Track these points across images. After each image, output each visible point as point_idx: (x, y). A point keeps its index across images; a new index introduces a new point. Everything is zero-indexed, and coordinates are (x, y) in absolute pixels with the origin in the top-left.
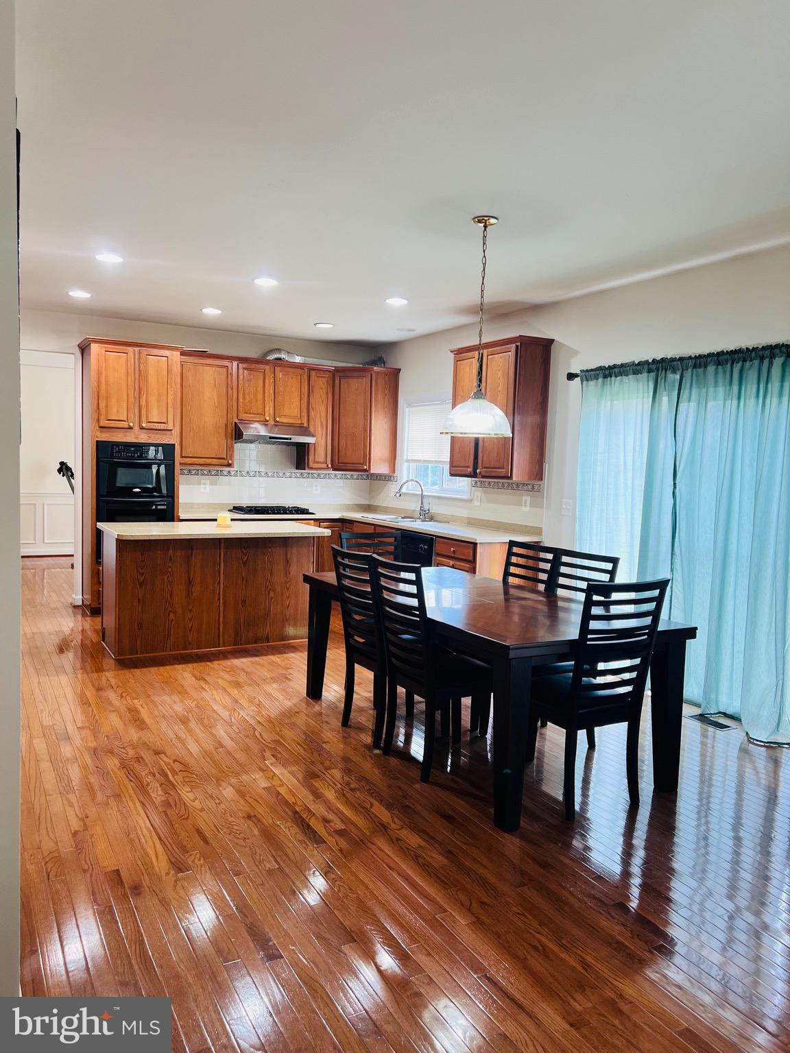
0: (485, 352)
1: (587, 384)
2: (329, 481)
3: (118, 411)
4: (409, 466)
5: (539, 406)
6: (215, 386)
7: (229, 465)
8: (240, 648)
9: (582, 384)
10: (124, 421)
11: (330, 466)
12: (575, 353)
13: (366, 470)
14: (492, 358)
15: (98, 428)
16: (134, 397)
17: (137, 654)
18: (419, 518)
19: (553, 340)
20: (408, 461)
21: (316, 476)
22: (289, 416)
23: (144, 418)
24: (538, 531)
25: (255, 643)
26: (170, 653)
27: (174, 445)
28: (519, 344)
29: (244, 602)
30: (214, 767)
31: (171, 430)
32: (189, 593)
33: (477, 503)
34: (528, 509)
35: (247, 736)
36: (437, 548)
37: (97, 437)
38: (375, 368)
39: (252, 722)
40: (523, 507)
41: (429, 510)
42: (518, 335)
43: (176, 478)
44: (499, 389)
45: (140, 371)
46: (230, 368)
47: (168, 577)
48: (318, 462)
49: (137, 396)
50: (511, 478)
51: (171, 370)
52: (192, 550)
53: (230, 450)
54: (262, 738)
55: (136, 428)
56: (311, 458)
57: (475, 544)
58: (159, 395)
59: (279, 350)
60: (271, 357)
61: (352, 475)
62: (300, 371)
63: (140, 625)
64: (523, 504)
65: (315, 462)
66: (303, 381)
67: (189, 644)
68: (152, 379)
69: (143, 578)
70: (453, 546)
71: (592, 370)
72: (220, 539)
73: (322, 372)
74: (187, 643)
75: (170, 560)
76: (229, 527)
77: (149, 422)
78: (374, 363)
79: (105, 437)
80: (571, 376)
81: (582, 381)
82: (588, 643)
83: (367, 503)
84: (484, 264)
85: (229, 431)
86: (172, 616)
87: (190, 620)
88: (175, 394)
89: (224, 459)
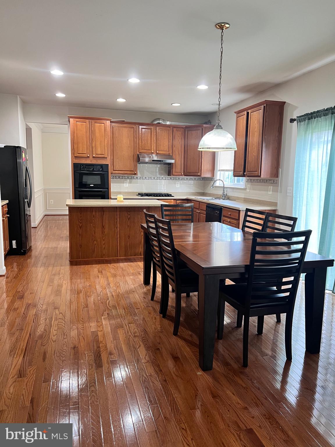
0: (250, 111)
1: (300, 124)
2: (185, 181)
3: (83, 149)
4: (220, 173)
5: (277, 138)
6: (128, 137)
7: (135, 174)
8: (127, 258)
9: (297, 124)
10: (85, 154)
11: (183, 174)
12: (296, 108)
13: (199, 176)
14: (253, 114)
15: (74, 157)
16: (90, 143)
17: (80, 259)
18: (222, 198)
19: (285, 102)
20: (219, 170)
21: (185, 179)
22: (163, 151)
23: (94, 153)
24: (275, 204)
25: (135, 256)
26: (95, 259)
27: (108, 164)
28: (265, 105)
29: (129, 237)
30: (76, 317)
31: (107, 158)
32: (103, 232)
33: (248, 190)
34: (271, 193)
35: (102, 303)
36: (224, 213)
37: (74, 161)
38: (204, 125)
39: (109, 295)
40: (269, 192)
41: (226, 194)
42: (264, 100)
43: (109, 180)
44: (256, 130)
45: (92, 130)
46: (135, 128)
47: (93, 224)
48: (177, 172)
49: (91, 142)
50: (260, 176)
51: (106, 130)
52: (104, 212)
53: (136, 167)
54: (109, 304)
55: (91, 157)
56: (174, 170)
57: (239, 211)
58: (101, 142)
59: (159, 119)
60: (156, 122)
61: (195, 178)
62: (169, 128)
63: (81, 246)
64: (269, 190)
65: (175, 172)
66: (169, 133)
67: (104, 255)
68: (97, 134)
69: (81, 224)
70: (230, 211)
71: (302, 116)
72: (117, 207)
73: (179, 129)
74: (103, 255)
75: (94, 217)
76: (122, 201)
77: (96, 154)
78: (206, 123)
79: (77, 161)
80: (292, 121)
81: (297, 123)
82: (254, 267)
83: (203, 192)
84: (222, 52)
85: (135, 157)
86: (95, 242)
87: (104, 244)
88: (108, 141)
89: (133, 171)
